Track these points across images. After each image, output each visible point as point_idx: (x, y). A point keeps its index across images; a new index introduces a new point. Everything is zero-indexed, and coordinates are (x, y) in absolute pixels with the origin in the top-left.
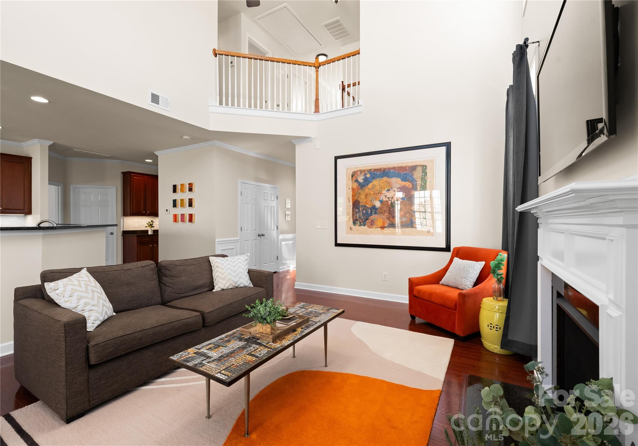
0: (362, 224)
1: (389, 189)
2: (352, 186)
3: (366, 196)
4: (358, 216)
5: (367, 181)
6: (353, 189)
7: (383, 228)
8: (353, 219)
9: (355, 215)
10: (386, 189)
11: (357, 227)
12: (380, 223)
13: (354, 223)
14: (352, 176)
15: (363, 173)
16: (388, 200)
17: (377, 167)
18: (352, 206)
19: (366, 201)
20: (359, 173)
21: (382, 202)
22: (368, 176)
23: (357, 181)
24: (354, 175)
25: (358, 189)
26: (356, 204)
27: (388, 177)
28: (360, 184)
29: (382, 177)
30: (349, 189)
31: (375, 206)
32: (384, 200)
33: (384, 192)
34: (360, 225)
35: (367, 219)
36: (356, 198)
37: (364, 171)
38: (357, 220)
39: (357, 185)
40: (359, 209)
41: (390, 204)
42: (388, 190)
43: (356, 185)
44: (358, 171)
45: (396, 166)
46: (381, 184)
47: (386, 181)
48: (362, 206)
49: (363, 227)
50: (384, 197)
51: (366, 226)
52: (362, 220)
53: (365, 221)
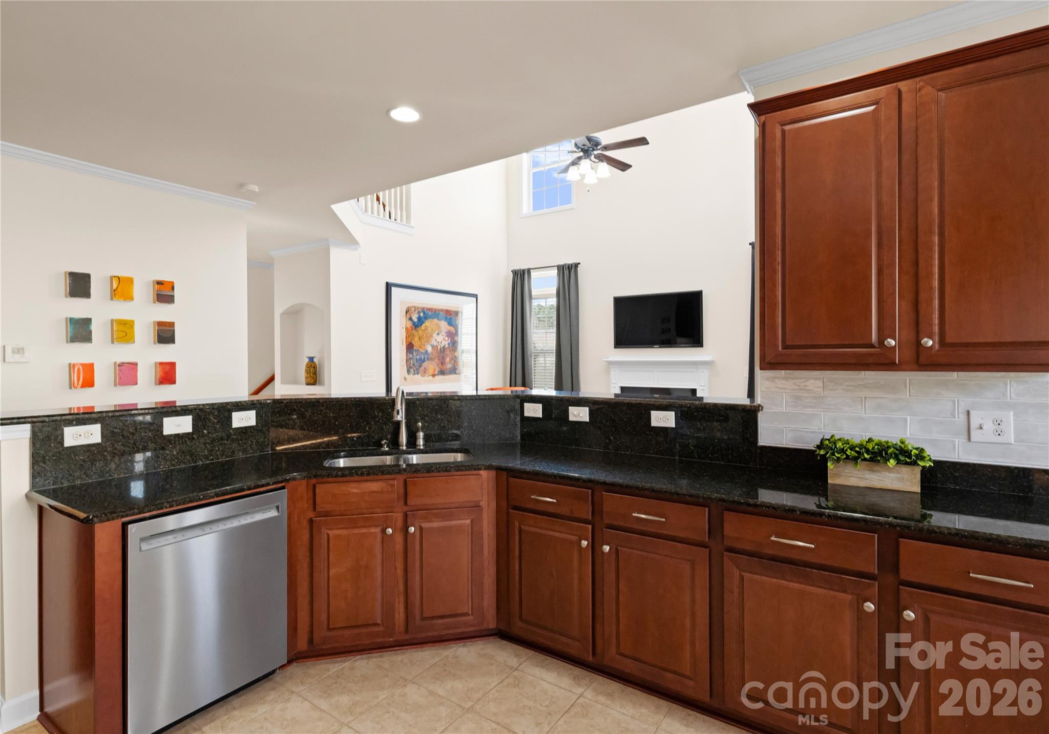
0: (416, 372)
1: (439, 332)
2: (406, 325)
3: (419, 339)
4: (412, 363)
5: (421, 321)
6: (406, 328)
7: (434, 376)
8: (407, 366)
9: (409, 362)
10: (436, 333)
11: (411, 376)
12: (431, 371)
13: (408, 372)
14: (406, 313)
15: (417, 311)
16: (437, 344)
17: (429, 307)
18: (405, 350)
19: (420, 344)
20: (413, 309)
21: (433, 347)
22: (422, 315)
23: (411, 319)
24: (408, 311)
25: (412, 330)
26: (410, 347)
27: (438, 319)
28: (414, 323)
29: (433, 318)
30: (403, 328)
31: (427, 351)
32: (435, 344)
33: (435, 335)
34: (414, 374)
35: (420, 366)
36: (409, 340)
37: (418, 308)
38: (411, 368)
39: (412, 324)
40: (412, 354)
41: (439, 349)
42: (438, 334)
43: (409, 324)
44: (413, 307)
45: (444, 309)
46: (432, 326)
47: (436, 324)
48: (416, 350)
49: (416, 376)
50: (435, 342)
51: (419, 375)
52: (416, 367)
53: (418, 369)
